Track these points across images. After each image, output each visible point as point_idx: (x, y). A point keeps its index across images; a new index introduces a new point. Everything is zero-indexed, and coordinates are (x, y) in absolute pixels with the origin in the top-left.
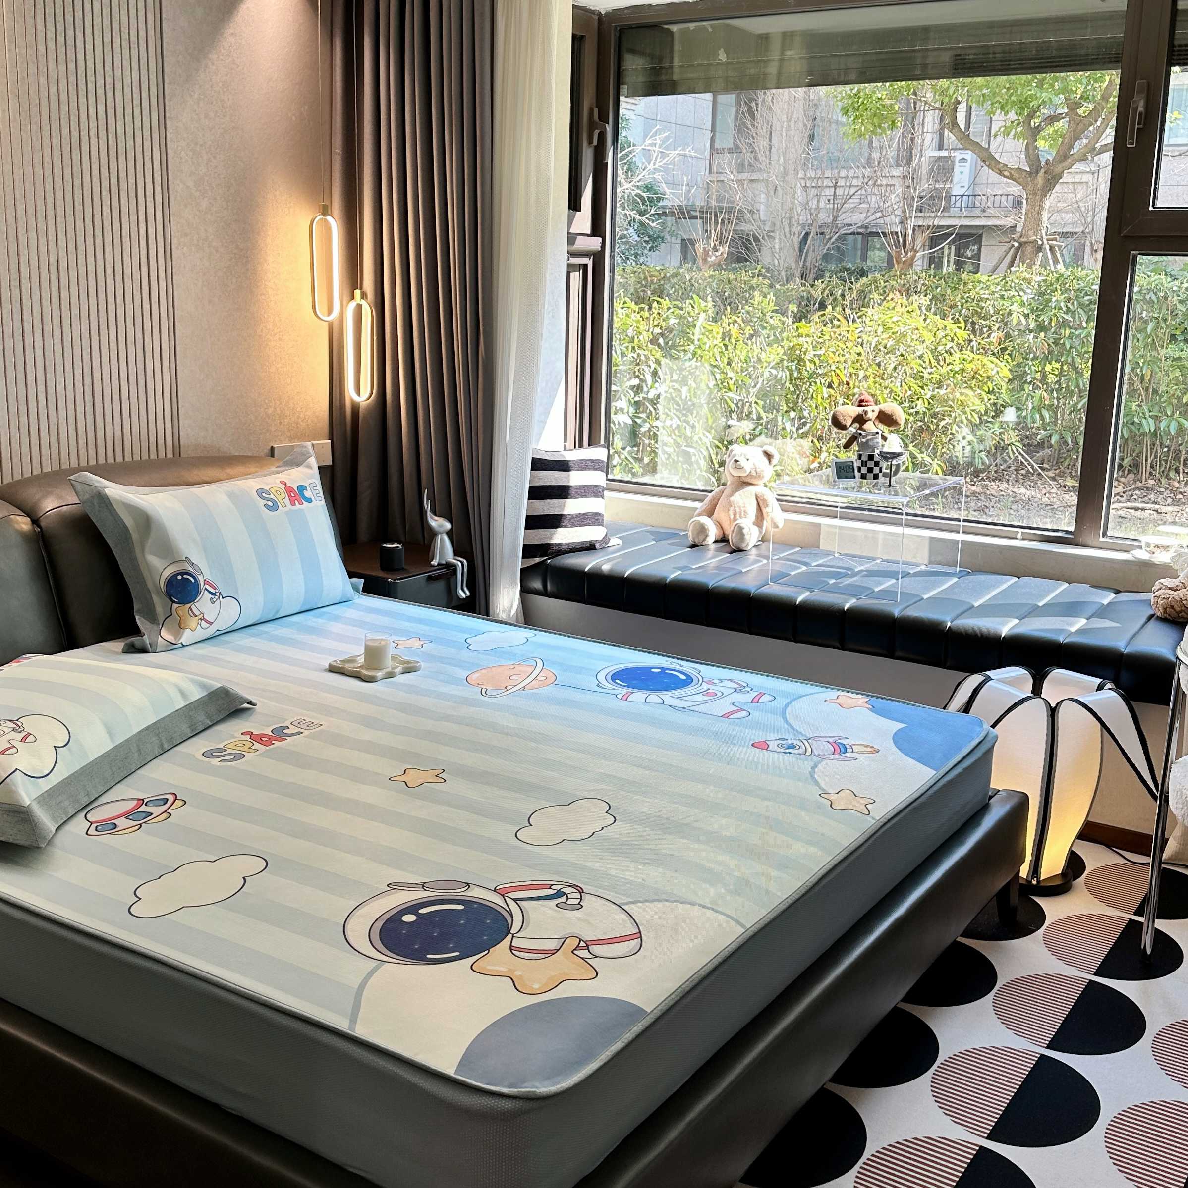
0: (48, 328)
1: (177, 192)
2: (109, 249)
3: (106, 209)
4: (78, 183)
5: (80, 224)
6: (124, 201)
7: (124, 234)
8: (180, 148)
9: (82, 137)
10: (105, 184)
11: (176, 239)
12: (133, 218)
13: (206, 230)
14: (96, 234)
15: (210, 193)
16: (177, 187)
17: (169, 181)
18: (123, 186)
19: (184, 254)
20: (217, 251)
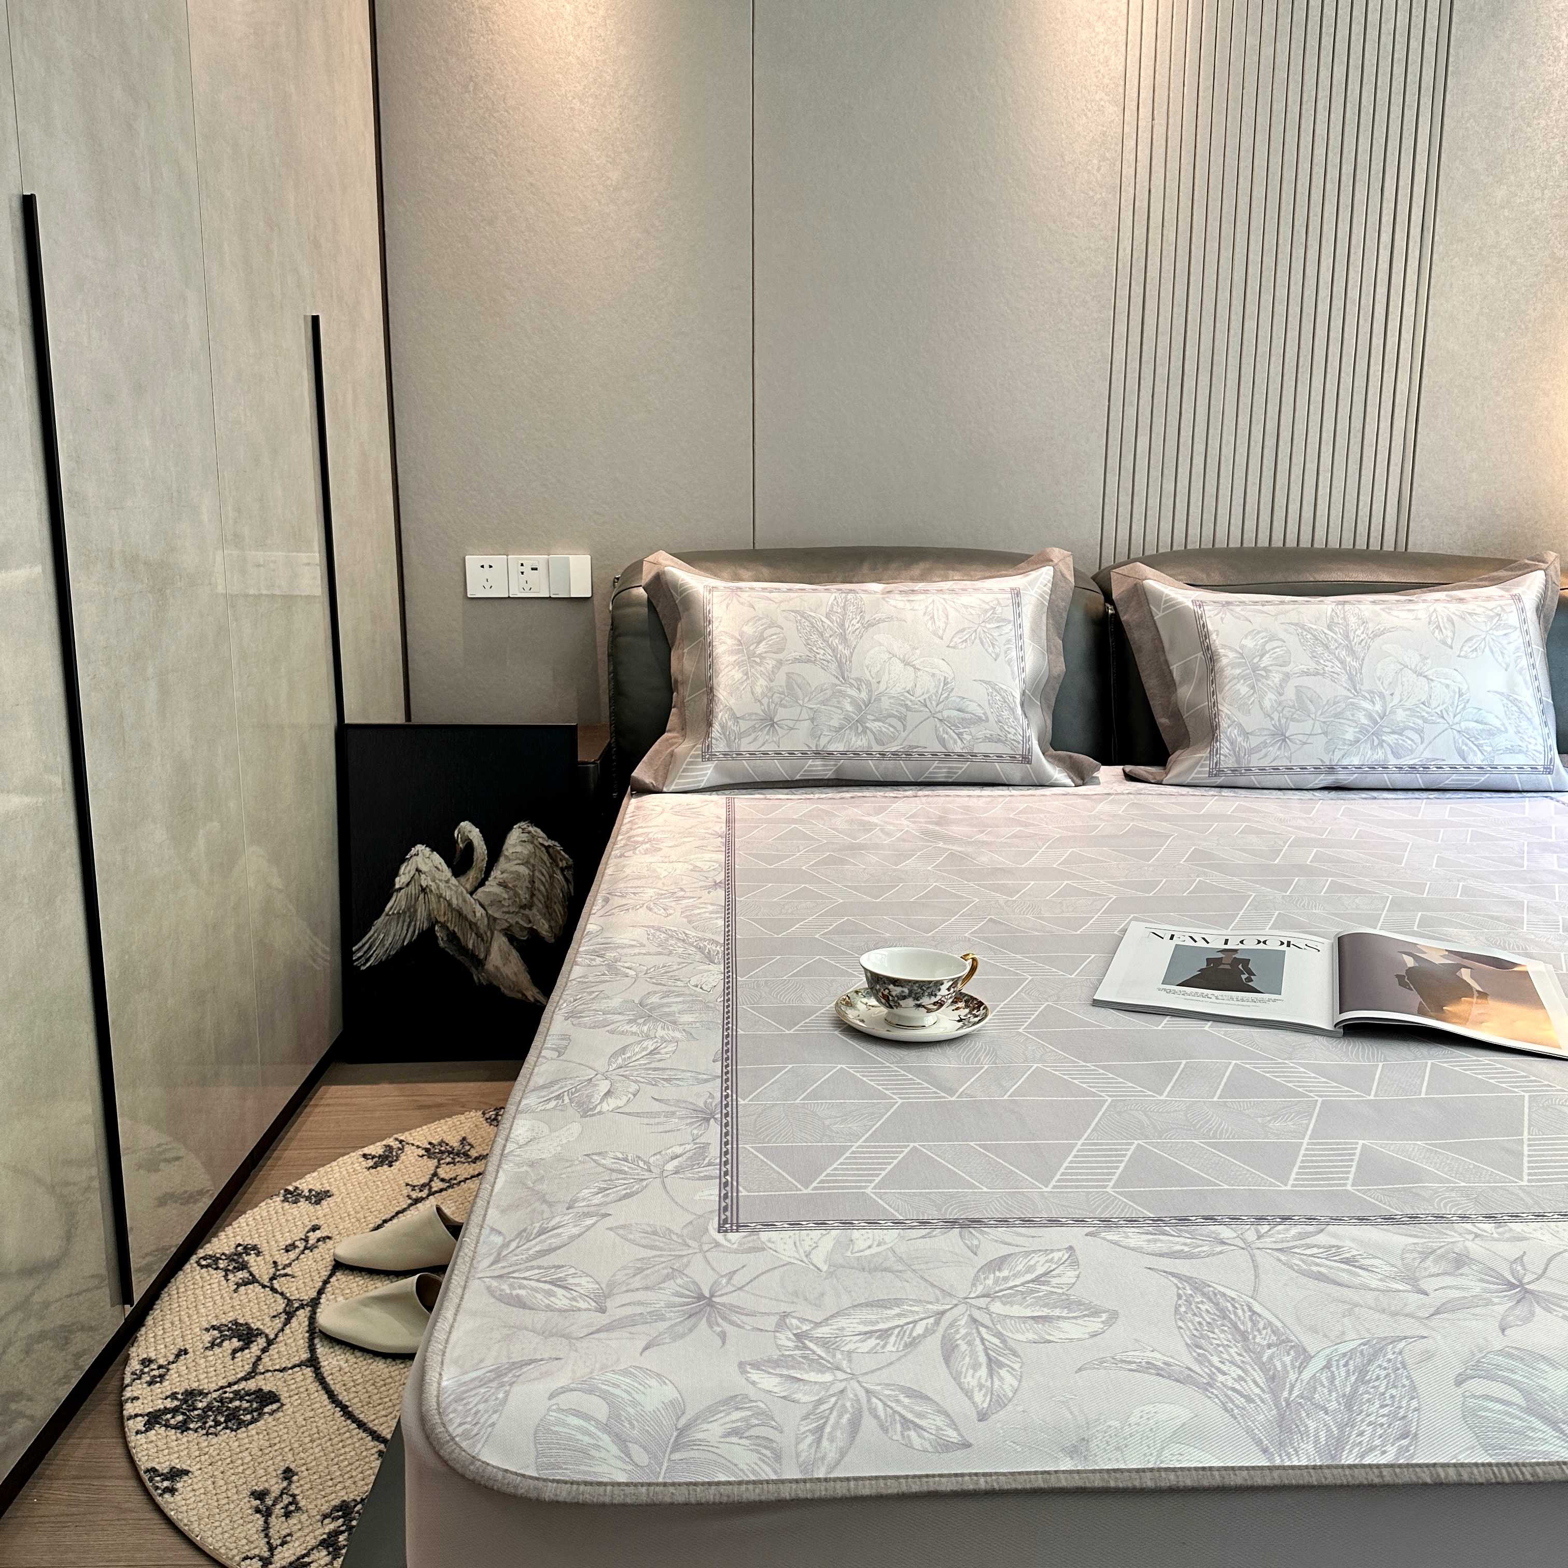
0: (1219, 370)
1: (1453, 179)
2: (1327, 262)
3: (1330, 208)
4: (1289, 175)
5: (1286, 230)
6: (1361, 195)
7: (1353, 242)
8: (1467, 115)
9: (1303, 112)
10: (1333, 173)
11: (1441, 247)
12: (1373, 219)
13: (1497, 233)
14: (1309, 243)
15: (1512, 178)
16: (1453, 170)
17: (1442, 163)
18: (1362, 175)
19: (1452, 267)
20: (1512, 262)
